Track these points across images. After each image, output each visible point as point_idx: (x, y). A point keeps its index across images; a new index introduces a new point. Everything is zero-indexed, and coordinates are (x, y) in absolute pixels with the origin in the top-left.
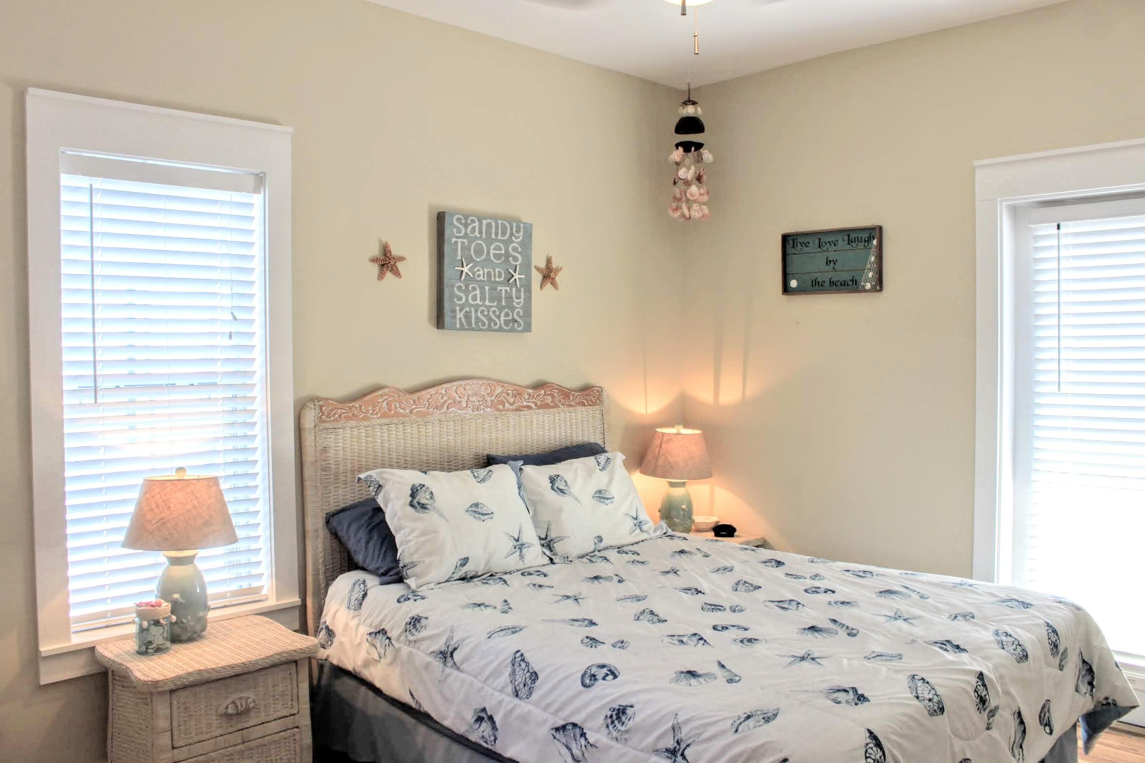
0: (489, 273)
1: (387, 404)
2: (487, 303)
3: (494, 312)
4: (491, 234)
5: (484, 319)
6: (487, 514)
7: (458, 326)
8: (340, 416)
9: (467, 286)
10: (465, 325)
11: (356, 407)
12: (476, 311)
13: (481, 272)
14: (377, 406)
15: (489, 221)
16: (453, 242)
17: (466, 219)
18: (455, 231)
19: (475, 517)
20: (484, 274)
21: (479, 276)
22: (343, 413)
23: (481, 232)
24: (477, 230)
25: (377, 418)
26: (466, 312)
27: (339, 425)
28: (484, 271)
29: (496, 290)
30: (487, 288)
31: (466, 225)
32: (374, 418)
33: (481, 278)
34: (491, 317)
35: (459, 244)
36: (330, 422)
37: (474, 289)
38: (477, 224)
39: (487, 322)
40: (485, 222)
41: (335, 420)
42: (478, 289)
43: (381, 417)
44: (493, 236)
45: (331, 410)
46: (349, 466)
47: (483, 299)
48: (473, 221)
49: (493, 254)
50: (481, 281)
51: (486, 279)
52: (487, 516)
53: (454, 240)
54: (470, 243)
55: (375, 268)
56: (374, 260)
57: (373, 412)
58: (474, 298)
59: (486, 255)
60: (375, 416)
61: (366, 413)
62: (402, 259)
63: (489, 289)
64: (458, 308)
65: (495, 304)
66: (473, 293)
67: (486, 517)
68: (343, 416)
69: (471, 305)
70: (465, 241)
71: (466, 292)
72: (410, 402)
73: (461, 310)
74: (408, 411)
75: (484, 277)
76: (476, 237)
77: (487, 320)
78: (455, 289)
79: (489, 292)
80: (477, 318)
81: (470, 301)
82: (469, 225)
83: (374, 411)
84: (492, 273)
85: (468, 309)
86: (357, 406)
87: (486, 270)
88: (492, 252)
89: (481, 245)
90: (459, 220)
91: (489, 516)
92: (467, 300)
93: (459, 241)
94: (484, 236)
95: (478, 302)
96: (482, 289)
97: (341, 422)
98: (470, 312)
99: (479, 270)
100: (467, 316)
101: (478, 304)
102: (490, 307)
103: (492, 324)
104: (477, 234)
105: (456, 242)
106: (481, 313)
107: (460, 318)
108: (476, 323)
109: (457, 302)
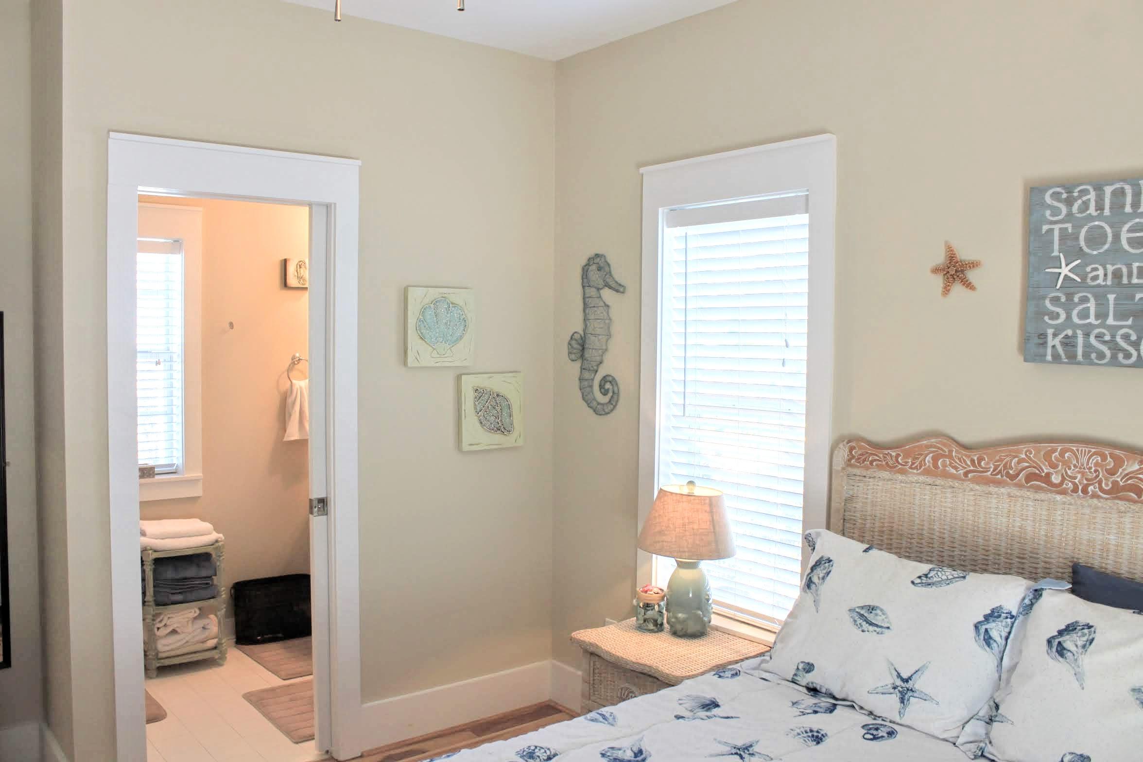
0: (1117, 275)
1: (933, 458)
2: (1110, 321)
3: (1126, 337)
4: (1123, 206)
5: (1104, 348)
6: (877, 626)
7: (1049, 358)
8: (871, 463)
9: (1070, 296)
10: (1063, 356)
11: (891, 455)
12: (1087, 335)
13: (1101, 272)
14: (918, 458)
15: (1118, 186)
16: (1044, 231)
17: (1070, 192)
18: (1048, 213)
19: (855, 621)
20: (1105, 275)
21: (1095, 278)
22: (875, 460)
23: (1100, 207)
24: (1092, 205)
25: (918, 474)
26: (1067, 337)
27: (869, 473)
28: (1105, 269)
29: (1133, 297)
30: (1111, 297)
31: (1069, 202)
32: (914, 473)
33: (1100, 281)
34: (1117, 344)
35: (1056, 233)
36: (858, 467)
37: (1084, 300)
38: (1092, 196)
39: (1108, 353)
40: (1108, 190)
41: (867, 468)
42: (1092, 300)
43: (922, 474)
44: (1128, 209)
45: (862, 455)
46: (877, 524)
47: (1102, 315)
48: (1084, 192)
49: (1128, 239)
50: (1099, 286)
51: (1109, 283)
52: (876, 628)
53: (1045, 228)
54: (1078, 227)
55: (938, 281)
56: (936, 270)
57: (911, 465)
58: (1084, 315)
59: (1112, 243)
60: (915, 471)
61: (904, 465)
62: (974, 265)
63: (1116, 299)
64: (1050, 332)
65: (1130, 322)
66: (1081, 307)
67: (871, 628)
68: (874, 464)
69: (1075, 327)
70: (1069, 226)
71: (1068, 308)
72: (965, 461)
73: (1055, 335)
74: (962, 472)
75: (1105, 279)
76: (1091, 218)
77: (1109, 348)
78: (1047, 303)
79: (1115, 304)
80: (1087, 346)
81: (1076, 320)
82: (1076, 200)
83: (913, 464)
84: (1125, 270)
85: (1069, 332)
86: (894, 454)
87: (1110, 268)
88: (1124, 236)
89: (1102, 227)
90: (1056, 196)
91: (878, 630)
92: (1069, 317)
93: (1056, 228)
94: (1107, 212)
95: (1092, 320)
96: (1101, 300)
97: (872, 470)
98: (1075, 336)
99: (1096, 269)
100: (1069, 343)
101: (1090, 324)
102: (1113, 329)
103: (1121, 356)
104: (1092, 210)
105: (1051, 231)
106: (1096, 337)
107: (1054, 346)
108: (1086, 355)
109: (1051, 322)
